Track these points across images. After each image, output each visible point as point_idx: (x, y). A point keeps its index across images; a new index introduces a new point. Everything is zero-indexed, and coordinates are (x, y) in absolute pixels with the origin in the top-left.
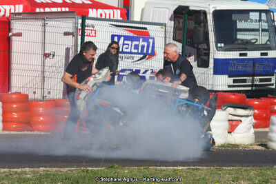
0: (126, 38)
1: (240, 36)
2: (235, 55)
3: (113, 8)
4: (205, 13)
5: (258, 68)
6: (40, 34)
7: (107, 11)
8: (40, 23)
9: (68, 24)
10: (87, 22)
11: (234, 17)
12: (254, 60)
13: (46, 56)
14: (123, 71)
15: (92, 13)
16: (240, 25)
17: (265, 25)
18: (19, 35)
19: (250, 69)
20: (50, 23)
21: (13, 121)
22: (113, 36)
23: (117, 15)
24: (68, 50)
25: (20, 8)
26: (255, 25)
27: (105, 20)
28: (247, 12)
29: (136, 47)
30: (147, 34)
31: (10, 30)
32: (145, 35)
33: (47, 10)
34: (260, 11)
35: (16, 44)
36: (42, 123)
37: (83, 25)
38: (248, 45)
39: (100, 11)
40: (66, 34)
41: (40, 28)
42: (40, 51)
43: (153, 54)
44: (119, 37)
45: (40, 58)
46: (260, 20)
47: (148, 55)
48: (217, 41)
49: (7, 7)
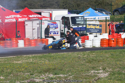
0: (51, 24)
1: (77, 22)
2: (76, 27)
3: (48, 18)
4: (69, 18)
5: (82, 29)
6: (32, 25)
7: (47, 18)
8: (31, 22)
9: (38, 22)
10: (42, 21)
11: (76, 18)
12: (81, 28)
13: (33, 29)
14: (51, 32)
15: (43, 19)
16: (77, 20)
17: (83, 20)
18: (27, 25)
19: (80, 30)
20: (34, 22)
21: (27, 44)
22: (48, 24)
23: (49, 19)
24: (38, 28)
25: (27, 19)
26: (80, 20)
27: (47, 20)
28: (78, 17)
29: (54, 26)
30: (56, 23)
31: (25, 24)
32: (55, 23)
33: (33, 19)
34: (81, 17)
35: (26, 27)
36: (33, 44)
38: (79, 24)
39: (45, 18)
40: (37, 24)
41: (32, 23)
42: (32, 28)
43: (58, 27)
44: (50, 24)
45: (32, 30)
46: (81, 19)
47: (56, 28)
48: (72, 24)
49: (24, 19)
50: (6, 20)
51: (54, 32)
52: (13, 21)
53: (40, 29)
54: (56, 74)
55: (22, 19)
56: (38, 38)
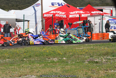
0: (112, 20)
3: (109, 14)
9: (99, 17)
13: (95, 24)
14: (111, 27)
15: (104, 15)
20: (96, 17)
22: (109, 20)
24: (100, 23)
25: (89, 15)
27: (107, 16)
29: (114, 22)
31: (87, 19)
33: (95, 15)
36: (95, 38)
37: (102, 17)
40: (99, 19)
41: (94, 18)
44: (110, 20)
49: (87, 15)
50: (70, 15)
51: (115, 27)
52: (77, 16)
53: (101, 24)
54: (113, 56)
55: (85, 15)
56: (100, 32)
